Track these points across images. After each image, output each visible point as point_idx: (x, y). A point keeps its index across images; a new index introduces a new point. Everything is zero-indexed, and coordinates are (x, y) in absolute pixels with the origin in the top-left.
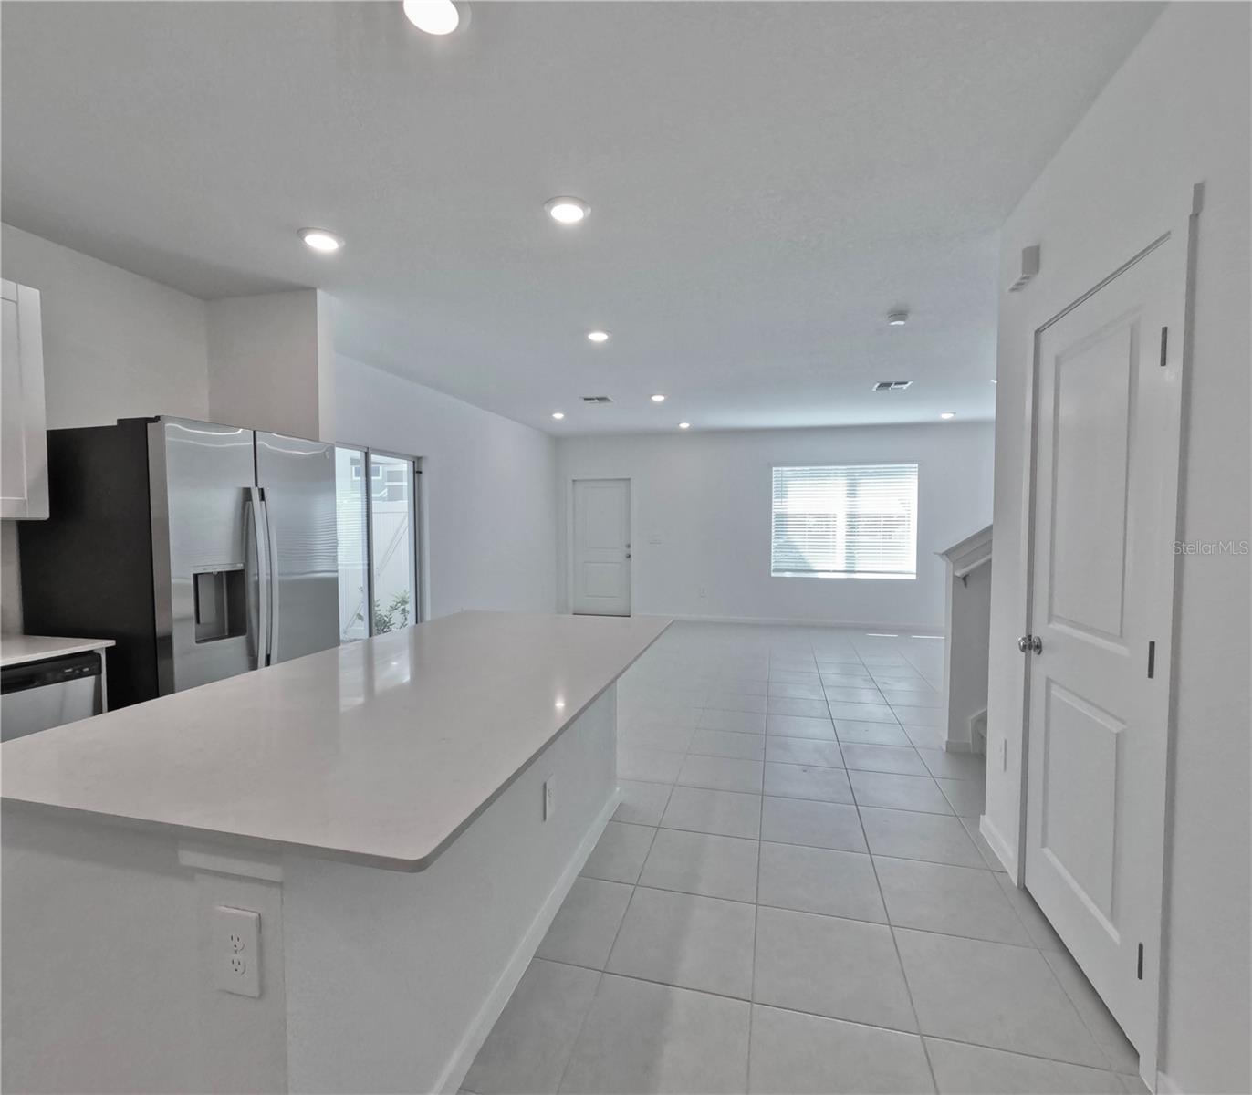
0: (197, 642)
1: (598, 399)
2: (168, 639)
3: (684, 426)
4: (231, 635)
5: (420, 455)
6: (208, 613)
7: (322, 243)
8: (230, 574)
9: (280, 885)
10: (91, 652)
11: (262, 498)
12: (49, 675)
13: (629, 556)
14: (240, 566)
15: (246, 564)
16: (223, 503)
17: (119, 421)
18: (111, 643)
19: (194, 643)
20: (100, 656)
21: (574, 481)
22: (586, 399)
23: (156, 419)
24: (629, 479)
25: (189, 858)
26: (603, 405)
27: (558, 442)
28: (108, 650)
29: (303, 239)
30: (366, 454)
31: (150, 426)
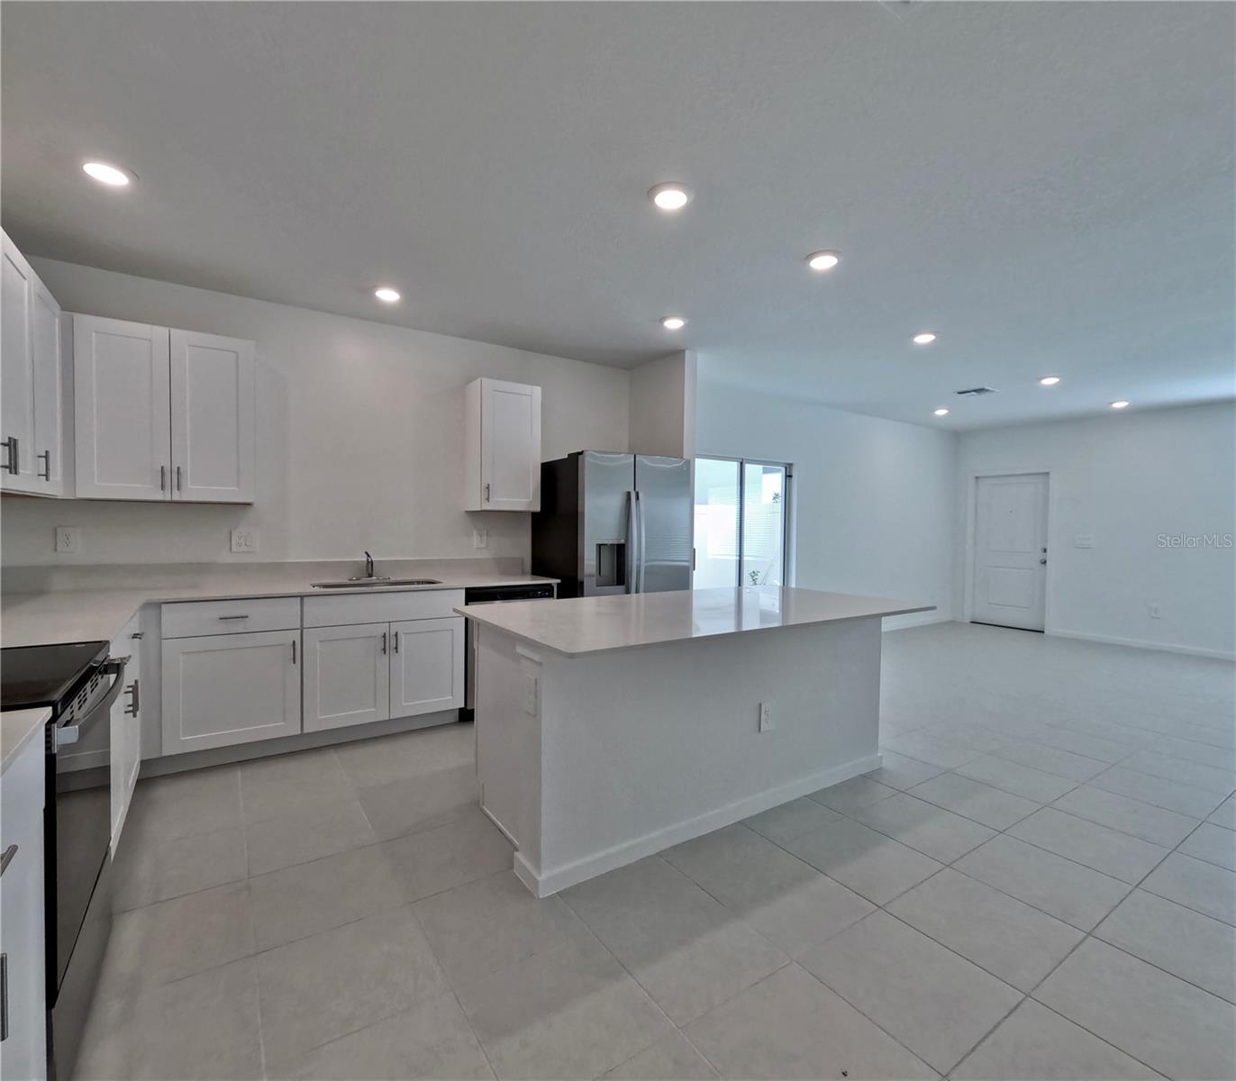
0: (597, 586)
1: (974, 391)
2: (582, 583)
3: (1120, 405)
4: (618, 585)
5: (790, 462)
6: (606, 569)
7: (674, 324)
8: (618, 545)
9: (541, 664)
10: (550, 585)
11: (637, 498)
12: (531, 594)
13: (1045, 562)
14: (622, 541)
15: (627, 540)
16: (614, 503)
17: (569, 455)
18: (559, 581)
19: (595, 586)
20: (553, 587)
21: (977, 478)
22: (960, 393)
23: (581, 453)
24: (1048, 473)
25: (520, 650)
26: (984, 396)
27: (957, 438)
28: (558, 584)
29: (663, 323)
30: (741, 463)
31: (580, 456)
